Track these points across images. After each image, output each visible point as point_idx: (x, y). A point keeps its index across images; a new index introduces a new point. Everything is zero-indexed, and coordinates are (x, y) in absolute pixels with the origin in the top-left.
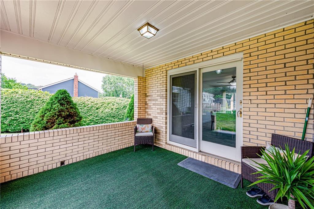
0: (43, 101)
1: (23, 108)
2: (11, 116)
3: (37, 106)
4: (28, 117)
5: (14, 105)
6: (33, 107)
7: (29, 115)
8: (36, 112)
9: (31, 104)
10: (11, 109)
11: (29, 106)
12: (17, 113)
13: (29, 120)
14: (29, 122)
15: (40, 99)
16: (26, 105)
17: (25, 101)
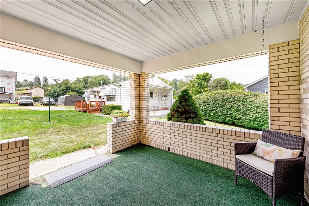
0: (234, 99)
1: (221, 104)
2: (214, 110)
3: (229, 103)
4: (223, 112)
5: (215, 103)
6: (227, 104)
7: (224, 111)
8: (228, 108)
9: (225, 102)
10: (214, 105)
11: (224, 103)
12: (217, 108)
13: (224, 114)
14: (224, 116)
15: (232, 97)
16: (222, 103)
17: (222, 99)
